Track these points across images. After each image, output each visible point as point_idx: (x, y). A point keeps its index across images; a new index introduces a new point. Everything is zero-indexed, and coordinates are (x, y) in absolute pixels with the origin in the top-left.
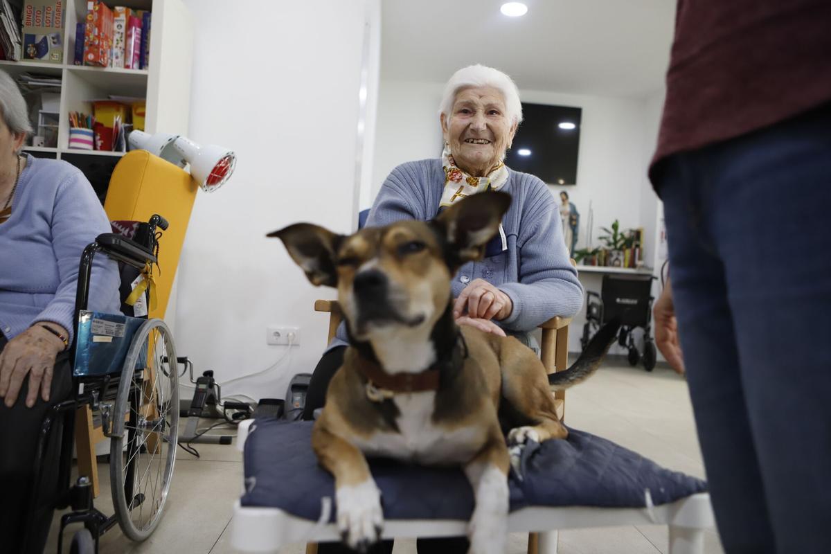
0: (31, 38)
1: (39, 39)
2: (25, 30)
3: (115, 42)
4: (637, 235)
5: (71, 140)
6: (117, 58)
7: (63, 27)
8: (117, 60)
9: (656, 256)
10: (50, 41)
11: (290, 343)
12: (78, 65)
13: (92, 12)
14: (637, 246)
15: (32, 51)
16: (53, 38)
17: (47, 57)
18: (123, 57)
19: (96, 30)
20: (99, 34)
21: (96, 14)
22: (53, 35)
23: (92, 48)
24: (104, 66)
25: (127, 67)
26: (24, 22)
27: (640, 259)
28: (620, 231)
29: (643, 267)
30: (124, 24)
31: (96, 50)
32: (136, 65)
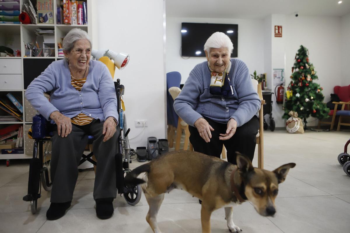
0: (41, 15)
1: (44, 15)
2: (38, 12)
3: (73, 15)
4: (264, 76)
5: (59, 54)
6: (74, 20)
7: (53, 9)
8: (75, 21)
9: (272, 84)
10: (48, 16)
11: (144, 126)
12: (59, 24)
13: (65, 4)
14: (264, 81)
15: (42, 20)
16: (49, 14)
17: (47, 22)
18: (77, 20)
19: (68, 10)
20: (69, 12)
21: (67, 5)
22: (49, 13)
23: (67, 17)
24: (70, 24)
25: (79, 24)
26: (37, 9)
27: (266, 86)
28: (257, 75)
29: (267, 89)
30: (76, 7)
31: (68, 18)
32: (82, 23)
